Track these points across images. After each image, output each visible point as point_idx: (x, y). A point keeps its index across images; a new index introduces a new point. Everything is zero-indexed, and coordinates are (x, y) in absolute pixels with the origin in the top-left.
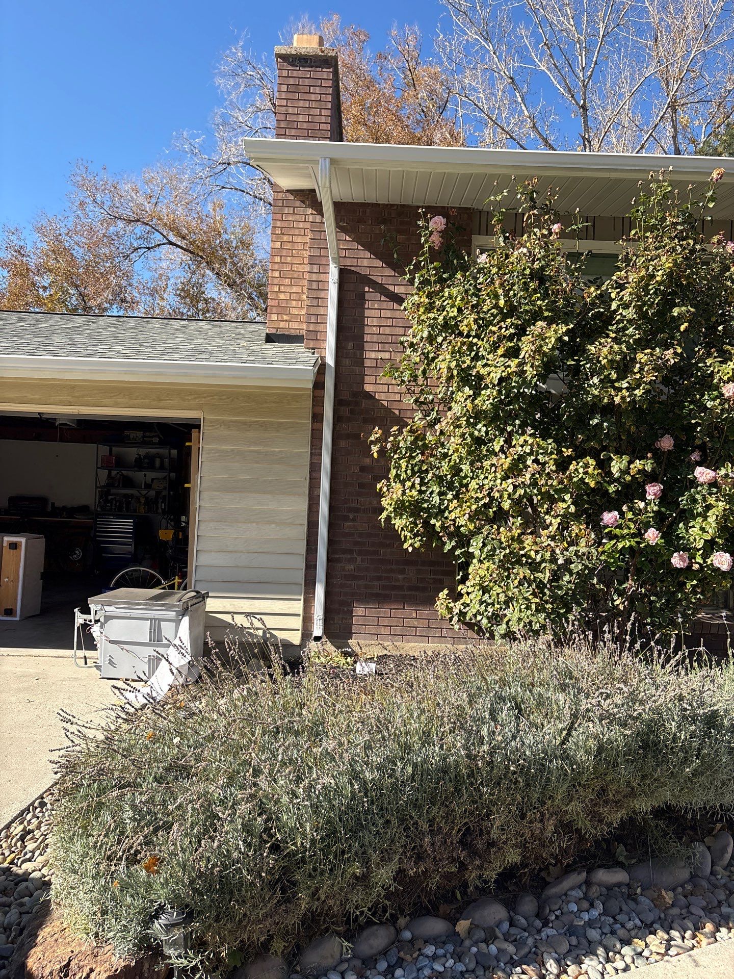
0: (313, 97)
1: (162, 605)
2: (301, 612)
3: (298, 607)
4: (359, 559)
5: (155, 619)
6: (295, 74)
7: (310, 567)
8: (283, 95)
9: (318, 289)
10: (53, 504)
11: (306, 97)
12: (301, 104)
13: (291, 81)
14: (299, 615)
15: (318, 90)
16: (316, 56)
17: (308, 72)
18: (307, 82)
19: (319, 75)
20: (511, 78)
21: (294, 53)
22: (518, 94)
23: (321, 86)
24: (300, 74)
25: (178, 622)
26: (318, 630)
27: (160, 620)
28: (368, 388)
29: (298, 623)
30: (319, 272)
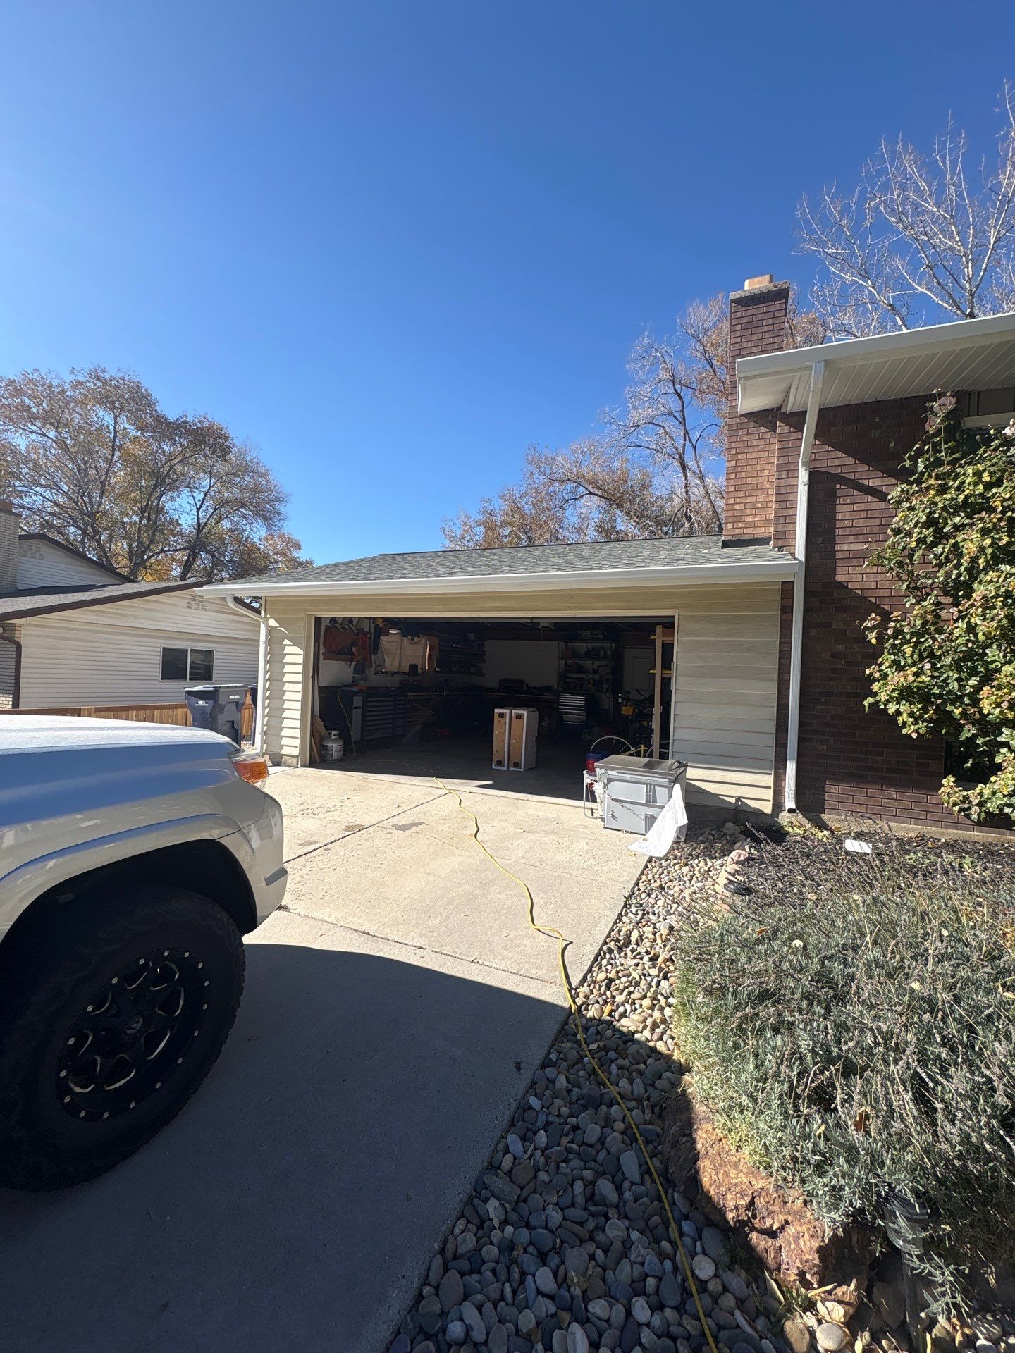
0: (766, 329)
1: (656, 773)
2: (771, 785)
3: (769, 780)
4: (831, 740)
5: (650, 784)
6: (749, 313)
7: (781, 744)
8: (738, 334)
9: (787, 493)
10: (527, 685)
11: (760, 330)
12: (755, 337)
13: (745, 320)
14: (770, 788)
15: (770, 322)
16: (769, 292)
17: (764, 308)
18: (760, 317)
19: (772, 308)
20: (891, 305)
21: (747, 294)
22: (898, 319)
23: (774, 317)
24: (754, 312)
25: (671, 789)
26: (790, 803)
27: (655, 785)
28: (840, 578)
29: (769, 794)
30: (788, 478)
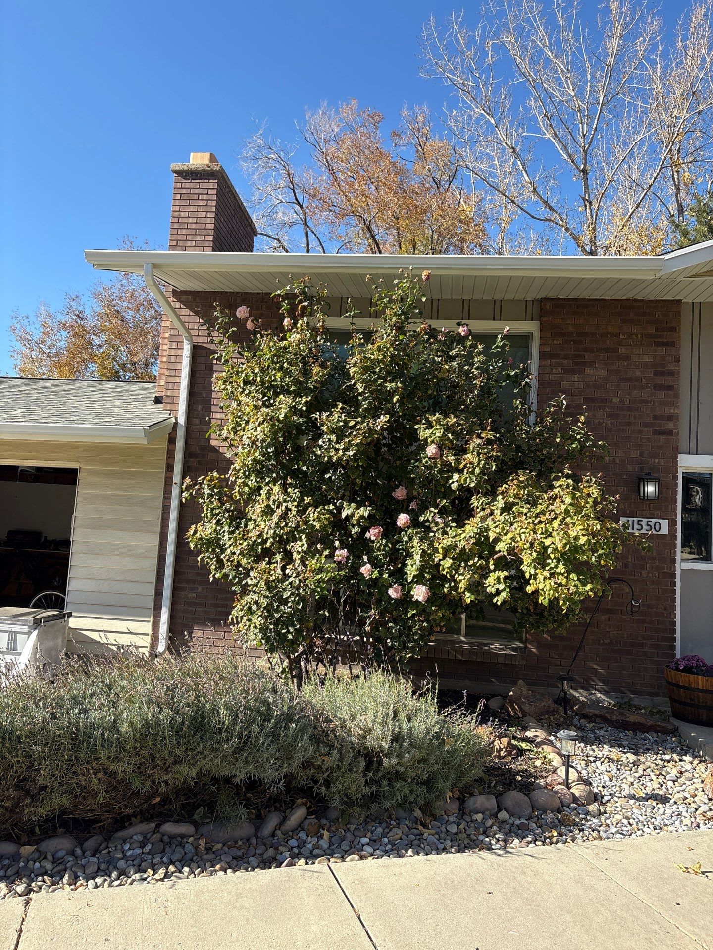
0: (201, 203)
1: (18, 621)
2: (149, 631)
3: (147, 628)
4: (200, 589)
6: (188, 185)
7: (159, 594)
8: (177, 203)
9: (176, 362)
10: (46, 538)
11: (196, 203)
12: (191, 209)
13: (184, 191)
14: (148, 635)
15: (205, 197)
16: (204, 170)
17: (196, 183)
18: (197, 191)
19: (206, 185)
20: (513, 148)
21: (186, 169)
22: (519, 162)
23: (208, 194)
24: (191, 185)
26: (161, 647)
27: (16, 633)
28: (213, 443)
29: (146, 641)
30: (177, 349)
